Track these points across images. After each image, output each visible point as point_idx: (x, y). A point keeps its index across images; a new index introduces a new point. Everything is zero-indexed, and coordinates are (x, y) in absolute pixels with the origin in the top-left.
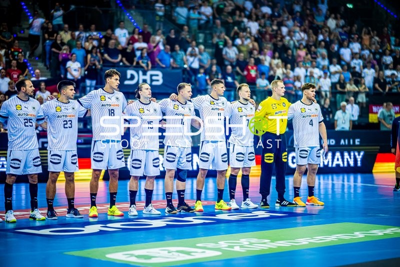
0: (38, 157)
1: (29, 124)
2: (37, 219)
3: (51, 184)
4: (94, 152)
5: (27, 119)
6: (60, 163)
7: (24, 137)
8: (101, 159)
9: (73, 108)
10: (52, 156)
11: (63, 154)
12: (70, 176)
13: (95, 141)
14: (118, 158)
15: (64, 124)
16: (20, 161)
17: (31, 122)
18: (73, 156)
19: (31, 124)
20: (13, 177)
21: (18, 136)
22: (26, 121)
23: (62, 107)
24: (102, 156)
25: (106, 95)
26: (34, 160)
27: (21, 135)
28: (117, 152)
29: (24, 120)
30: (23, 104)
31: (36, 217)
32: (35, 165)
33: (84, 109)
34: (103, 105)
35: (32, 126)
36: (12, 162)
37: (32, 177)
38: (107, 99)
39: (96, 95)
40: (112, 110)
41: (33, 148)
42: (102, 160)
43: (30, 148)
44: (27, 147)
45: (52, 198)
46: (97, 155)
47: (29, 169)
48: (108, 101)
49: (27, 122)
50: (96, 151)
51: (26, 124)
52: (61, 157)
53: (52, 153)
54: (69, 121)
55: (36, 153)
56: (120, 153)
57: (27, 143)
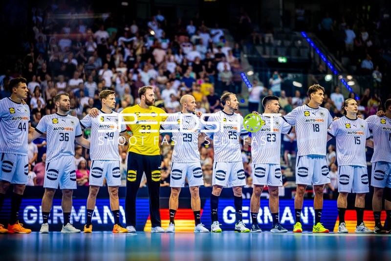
0: (242, 170)
1: (233, 136)
2: (242, 231)
3: (255, 198)
4: (298, 167)
5: (231, 132)
6: (264, 176)
7: (229, 150)
8: (306, 174)
9: (277, 123)
10: (256, 169)
11: (266, 167)
12: (274, 191)
13: (300, 157)
14: (323, 174)
15: (268, 138)
16: (225, 173)
17: (236, 135)
18: (276, 170)
19: (235, 137)
20: (218, 188)
21: (223, 148)
22: (231, 133)
23: (266, 121)
24: (306, 171)
25: (310, 111)
26: (238, 172)
27: (226, 147)
28: (322, 168)
29: (229, 132)
30: (228, 118)
31: (241, 229)
32: (239, 178)
33: (289, 125)
34: (307, 121)
35: (236, 139)
36: (218, 173)
37: (236, 190)
38: (311, 114)
39: (300, 112)
40: (316, 125)
41: (237, 160)
42: (307, 176)
43: (235, 160)
44: (231, 158)
45: (255, 212)
46: (301, 170)
47: (234, 182)
48: (312, 116)
49: (232, 135)
50: (300, 166)
51: (231, 137)
52: (265, 170)
53: (256, 167)
54: (273, 134)
55: (241, 166)
56: (325, 169)
57: (232, 156)
